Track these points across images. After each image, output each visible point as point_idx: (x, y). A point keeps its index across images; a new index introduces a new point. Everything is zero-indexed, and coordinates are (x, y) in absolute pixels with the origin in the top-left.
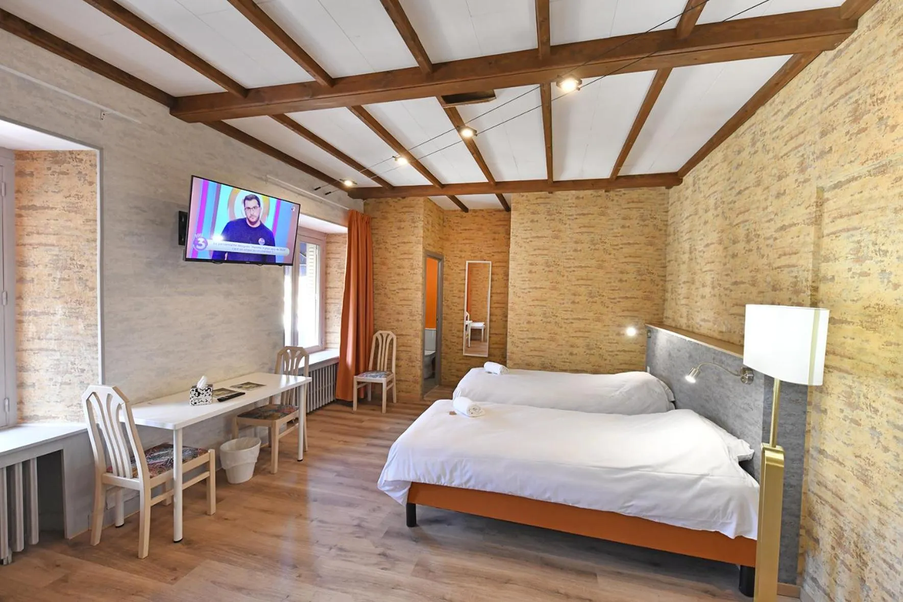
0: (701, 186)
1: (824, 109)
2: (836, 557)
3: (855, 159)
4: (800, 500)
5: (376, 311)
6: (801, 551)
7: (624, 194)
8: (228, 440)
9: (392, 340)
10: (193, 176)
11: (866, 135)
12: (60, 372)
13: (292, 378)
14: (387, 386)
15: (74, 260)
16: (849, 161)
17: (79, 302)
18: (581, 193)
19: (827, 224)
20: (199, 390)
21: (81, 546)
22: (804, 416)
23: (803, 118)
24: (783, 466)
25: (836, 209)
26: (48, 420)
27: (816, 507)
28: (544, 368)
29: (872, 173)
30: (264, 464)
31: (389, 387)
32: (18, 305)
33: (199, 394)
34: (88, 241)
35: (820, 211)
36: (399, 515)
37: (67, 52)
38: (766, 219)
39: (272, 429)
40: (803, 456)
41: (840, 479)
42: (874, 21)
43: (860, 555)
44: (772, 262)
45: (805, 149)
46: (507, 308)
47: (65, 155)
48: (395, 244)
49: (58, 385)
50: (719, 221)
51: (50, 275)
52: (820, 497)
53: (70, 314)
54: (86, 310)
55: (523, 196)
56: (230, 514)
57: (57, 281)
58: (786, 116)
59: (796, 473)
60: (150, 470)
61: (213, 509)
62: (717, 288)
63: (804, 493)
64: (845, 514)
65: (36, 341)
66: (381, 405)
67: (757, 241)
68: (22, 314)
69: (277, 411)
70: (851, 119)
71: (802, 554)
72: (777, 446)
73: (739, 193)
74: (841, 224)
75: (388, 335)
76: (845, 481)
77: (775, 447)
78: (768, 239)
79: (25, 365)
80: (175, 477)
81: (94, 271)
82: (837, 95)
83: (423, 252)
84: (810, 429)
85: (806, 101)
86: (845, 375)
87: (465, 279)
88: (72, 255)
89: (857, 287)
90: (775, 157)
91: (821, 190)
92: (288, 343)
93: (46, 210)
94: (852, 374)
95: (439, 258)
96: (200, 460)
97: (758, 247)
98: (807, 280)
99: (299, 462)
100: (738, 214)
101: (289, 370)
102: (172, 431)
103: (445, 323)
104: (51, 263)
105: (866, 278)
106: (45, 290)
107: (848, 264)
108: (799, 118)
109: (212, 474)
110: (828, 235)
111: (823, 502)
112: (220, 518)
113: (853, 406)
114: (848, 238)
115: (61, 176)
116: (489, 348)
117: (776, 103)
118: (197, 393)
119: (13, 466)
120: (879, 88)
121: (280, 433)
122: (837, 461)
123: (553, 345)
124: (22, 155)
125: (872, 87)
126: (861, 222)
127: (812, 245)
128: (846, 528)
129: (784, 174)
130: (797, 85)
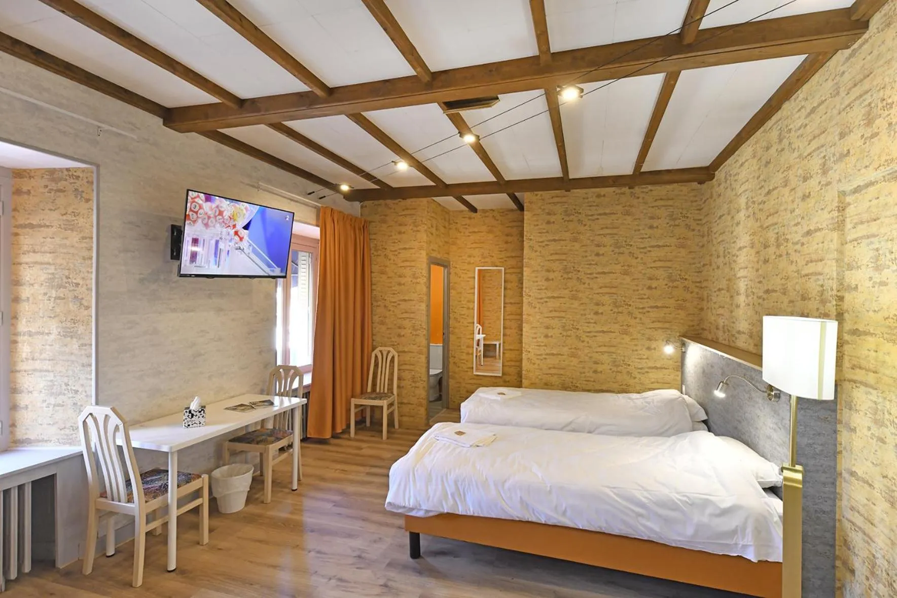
0: (733, 183)
1: (841, 110)
2: (870, 588)
3: (870, 164)
4: (834, 527)
5: (374, 325)
6: (838, 585)
7: (651, 190)
8: (218, 467)
9: (393, 357)
10: (188, 190)
11: (879, 139)
12: (53, 393)
13: (286, 399)
14: (388, 409)
15: (70, 278)
16: (864, 166)
17: (74, 321)
18: (603, 191)
19: (850, 229)
20: (192, 412)
21: (72, 575)
22: (834, 435)
23: (824, 117)
24: (801, 486)
25: (856, 215)
26: (40, 444)
27: (850, 535)
28: (565, 387)
29: (886, 179)
30: (256, 494)
31: (391, 410)
32: (13, 325)
33: (193, 415)
34: (84, 259)
35: (842, 216)
36: (401, 546)
37: (67, 72)
38: (793, 223)
39: (265, 455)
40: (835, 480)
41: (870, 503)
42: (882, 24)
43: (891, 584)
44: (800, 269)
45: (826, 150)
46: (522, 320)
47: (62, 172)
48: (395, 251)
49: (51, 407)
50: (751, 223)
51: (45, 294)
52: (853, 524)
53: (64, 333)
54: (81, 329)
55: (537, 195)
56: (223, 545)
57: (52, 299)
58: (809, 114)
59: (828, 498)
60: (146, 494)
61: (206, 539)
62: (750, 296)
63: (839, 520)
64: (876, 540)
65: (30, 361)
66: (382, 431)
67: (787, 246)
68: (16, 334)
69: (271, 435)
70: (865, 122)
71: (840, 588)
72: (796, 466)
73: (769, 193)
74: (862, 230)
75: (389, 352)
76: (874, 505)
77: (795, 466)
78: (797, 243)
79: (18, 386)
80: (169, 501)
81: (90, 289)
82: (853, 96)
83: (428, 259)
84: (842, 449)
85: (826, 100)
86: (871, 390)
87: (474, 288)
88: (67, 274)
89: (877, 298)
90: (800, 156)
91: (843, 194)
92: (279, 363)
93: (42, 229)
94: (876, 389)
95: (444, 264)
96: (194, 485)
97: (787, 253)
98: (832, 290)
99: (293, 492)
100: (768, 216)
101: (282, 390)
102: (167, 453)
103: (452, 338)
104: (46, 282)
105: (885, 287)
106: (40, 309)
107: (870, 272)
108: (821, 117)
109: (205, 500)
110: (851, 242)
111: (857, 529)
112: (212, 548)
113: (879, 423)
114: (868, 245)
115: (58, 194)
116: (503, 366)
117: (800, 99)
118: (190, 415)
119: (10, 489)
120: (888, 92)
121: (273, 459)
122: (867, 482)
123: (575, 361)
124: (19, 173)
125: (882, 90)
126: (879, 229)
127: (836, 252)
128: (878, 555)
129: (808, 175)
130: (818, 82)
